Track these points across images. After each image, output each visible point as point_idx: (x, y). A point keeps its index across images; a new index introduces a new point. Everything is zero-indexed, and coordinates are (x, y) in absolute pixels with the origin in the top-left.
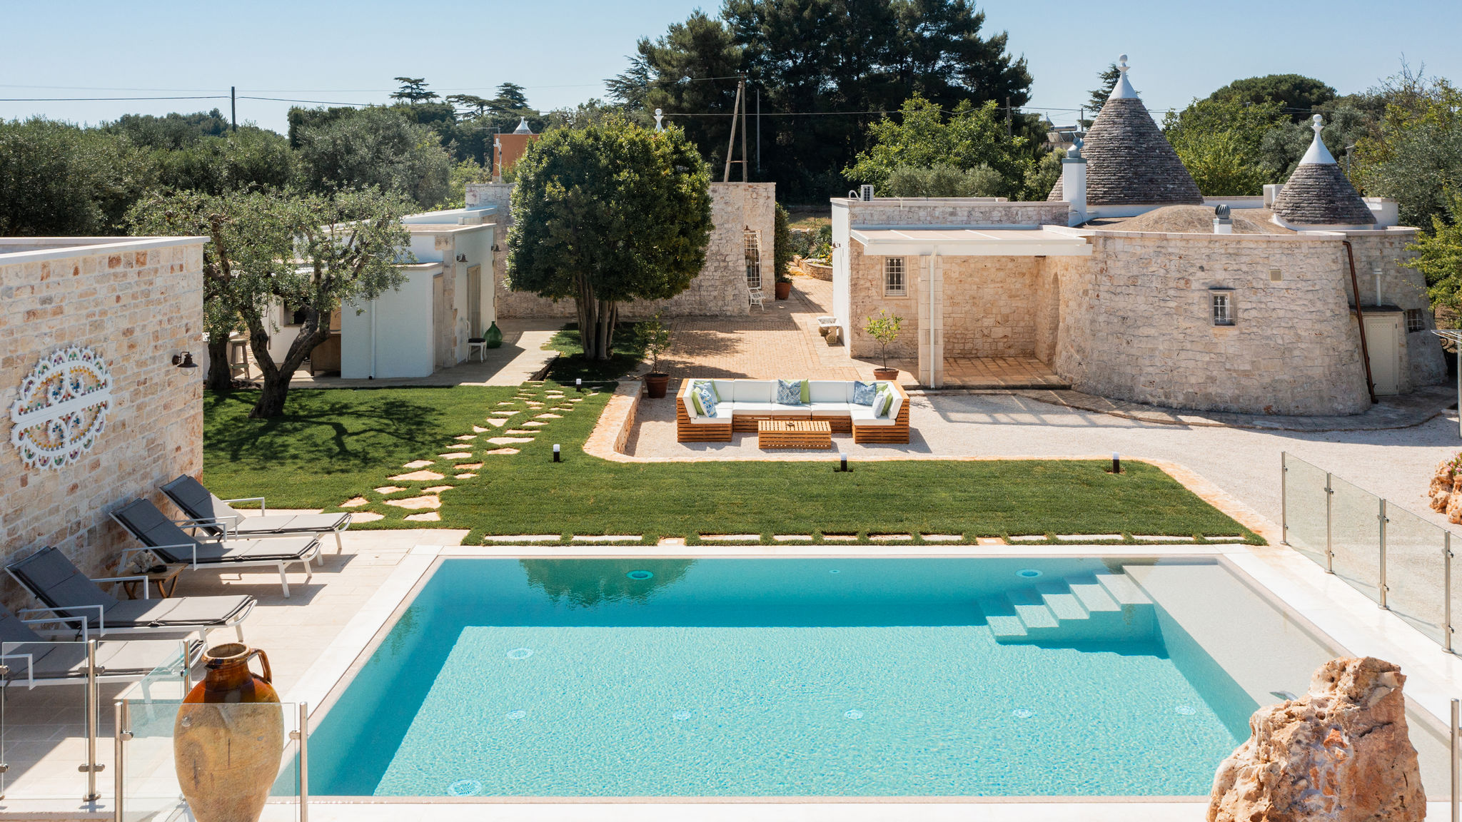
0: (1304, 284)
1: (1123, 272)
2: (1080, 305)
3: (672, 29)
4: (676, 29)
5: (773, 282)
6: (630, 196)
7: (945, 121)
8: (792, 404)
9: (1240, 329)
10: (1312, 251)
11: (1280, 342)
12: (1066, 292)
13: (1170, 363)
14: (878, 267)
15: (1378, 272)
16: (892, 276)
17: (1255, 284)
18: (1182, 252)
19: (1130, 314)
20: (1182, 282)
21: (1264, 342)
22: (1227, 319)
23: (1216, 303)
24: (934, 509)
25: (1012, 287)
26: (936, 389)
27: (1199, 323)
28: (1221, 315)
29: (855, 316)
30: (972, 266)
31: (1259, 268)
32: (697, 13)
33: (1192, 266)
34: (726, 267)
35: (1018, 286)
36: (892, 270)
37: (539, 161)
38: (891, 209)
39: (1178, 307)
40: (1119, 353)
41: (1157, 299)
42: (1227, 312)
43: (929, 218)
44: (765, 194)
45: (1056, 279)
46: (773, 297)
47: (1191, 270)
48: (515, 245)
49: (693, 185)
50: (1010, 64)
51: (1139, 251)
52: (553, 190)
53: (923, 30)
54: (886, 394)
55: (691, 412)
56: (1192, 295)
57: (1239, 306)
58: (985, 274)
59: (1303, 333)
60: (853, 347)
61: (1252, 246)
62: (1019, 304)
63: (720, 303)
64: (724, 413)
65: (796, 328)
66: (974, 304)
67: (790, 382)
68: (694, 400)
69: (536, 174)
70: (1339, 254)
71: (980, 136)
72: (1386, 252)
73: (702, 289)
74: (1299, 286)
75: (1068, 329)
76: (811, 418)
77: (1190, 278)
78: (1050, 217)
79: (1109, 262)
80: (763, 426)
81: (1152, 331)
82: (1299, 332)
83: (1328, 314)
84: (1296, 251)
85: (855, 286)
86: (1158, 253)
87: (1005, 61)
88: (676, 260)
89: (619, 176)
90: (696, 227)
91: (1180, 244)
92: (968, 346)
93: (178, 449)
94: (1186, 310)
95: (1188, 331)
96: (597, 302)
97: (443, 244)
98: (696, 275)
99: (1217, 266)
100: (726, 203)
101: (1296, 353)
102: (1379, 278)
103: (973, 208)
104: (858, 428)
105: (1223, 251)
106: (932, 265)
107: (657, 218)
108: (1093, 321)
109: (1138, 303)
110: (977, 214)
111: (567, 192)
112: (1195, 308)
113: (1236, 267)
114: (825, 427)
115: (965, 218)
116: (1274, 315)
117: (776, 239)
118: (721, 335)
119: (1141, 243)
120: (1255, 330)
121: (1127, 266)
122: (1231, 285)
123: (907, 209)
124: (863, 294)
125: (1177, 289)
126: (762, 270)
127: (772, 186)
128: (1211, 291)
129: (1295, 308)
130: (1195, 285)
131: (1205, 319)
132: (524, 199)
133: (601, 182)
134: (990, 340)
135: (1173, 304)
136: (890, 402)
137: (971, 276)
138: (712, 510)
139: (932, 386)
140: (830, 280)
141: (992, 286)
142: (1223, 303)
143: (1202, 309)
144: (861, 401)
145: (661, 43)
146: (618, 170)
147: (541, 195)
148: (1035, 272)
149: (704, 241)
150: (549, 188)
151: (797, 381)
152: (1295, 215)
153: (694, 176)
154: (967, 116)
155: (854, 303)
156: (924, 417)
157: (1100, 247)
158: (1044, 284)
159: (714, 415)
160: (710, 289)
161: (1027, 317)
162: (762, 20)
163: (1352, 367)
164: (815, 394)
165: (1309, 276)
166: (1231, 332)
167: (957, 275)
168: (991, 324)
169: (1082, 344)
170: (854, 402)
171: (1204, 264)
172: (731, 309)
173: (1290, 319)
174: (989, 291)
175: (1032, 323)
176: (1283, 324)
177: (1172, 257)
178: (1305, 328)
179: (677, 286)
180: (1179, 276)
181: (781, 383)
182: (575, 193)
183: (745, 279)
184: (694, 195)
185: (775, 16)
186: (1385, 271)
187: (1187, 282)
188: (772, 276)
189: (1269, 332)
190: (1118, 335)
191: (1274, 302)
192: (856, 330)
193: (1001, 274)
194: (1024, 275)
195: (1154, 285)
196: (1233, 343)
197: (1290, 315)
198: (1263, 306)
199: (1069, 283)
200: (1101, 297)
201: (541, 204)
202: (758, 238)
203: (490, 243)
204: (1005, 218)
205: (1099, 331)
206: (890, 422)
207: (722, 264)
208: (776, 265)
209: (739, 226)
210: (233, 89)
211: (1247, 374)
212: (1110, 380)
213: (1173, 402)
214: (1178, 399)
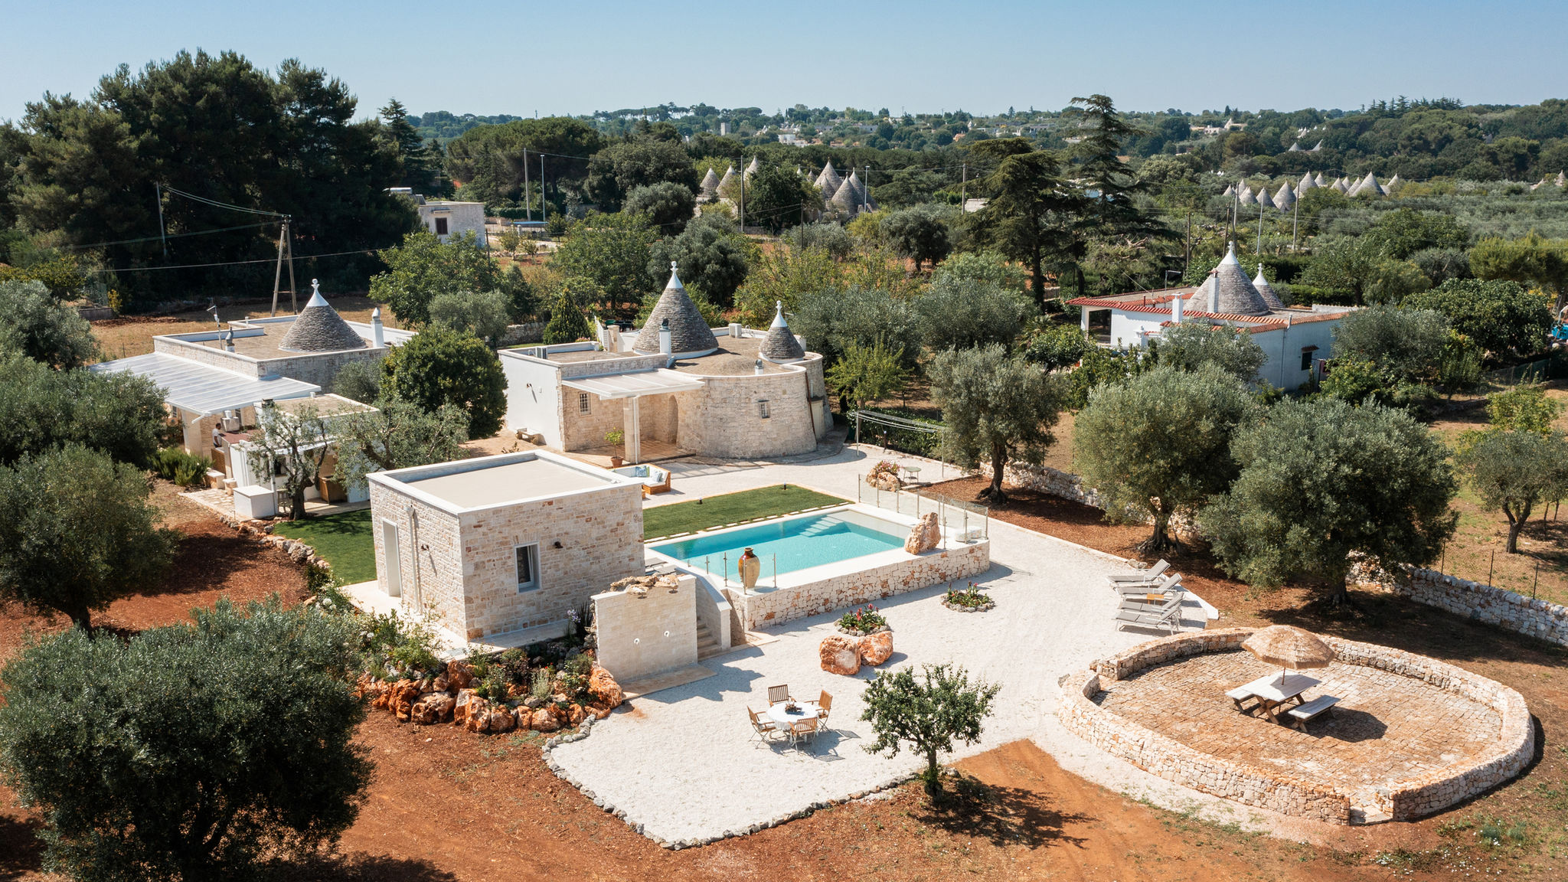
0: (795, 395)
1: (720, 397)
2: (693, 413)
9: (772, 419)
10: (797, 379)
11: (787, 423)
12: (682, 407)
13: (744, 439)
14: (576, 399)
15: (815, 383)
16: (583, 404)
17: (776, 398)
18: (746, 385)
19: (724, 416)
20: (747, 399)
21: (780, 424)
22: (766, 415)
23: (762, 409)
25: (642, 403)
27: (755, 418)
28: (764, 413)
29: (566, 428)
31: (778, 390)
33: (752, 392)
35: (644, 402)
36: (584, 400)
38: (581, 367)
39: (746, 412)
40: (720, 436)
41: (736, 409)
42: (766, 412)
45: (674, 399)
47: (751, 394)
51: (726, 385)
56: (751, 405)
57: (771, 409)
59: (795, 418)
60: (565, 446)
61: (775, 380)
62: (645, 412)
72: (812, 371)
74: (793, 397)
77: (751, 397)
78: (658, 363)
81: (735, 424)
82: (793, 417)
83: (802, 404)
84: (791, 380)
85: (565, 412)
86: (736, 388)
91: (746, 382)
94: (749, 413)
95: (750, 422)
99: (761, 391)
101: (793, 427)
102: (811, 384)
104: (651, 488)
105: (763, 384)
108: (705, 422)
109: (728, 411)
112: (752, 411)
113: (769, 390)
116: (783, 411)
119: (728, 382)
120: (777, 419)
121: (721, 393)
122: (768, 400)
123: (590, 366)
124: (569, 416)
125: (745, 403)
128: (759, 403)
129: (791, 406)
130: (752, 401)
131: (757, 415)
135: (744, 410)
136: (661, 474)
139: (637, 463)
142: (764, 408)
143: (756, 411)
152: (773, 354)
155: (565, 421)
157: (706, 384)
161: (649, 419)
163: (810, 429)
165: (796, 391)
166: (768, 421)
169: (698, 432)
171: (756, 390)
173: (790, 412)
175: (653, 422)
176: (788, 415)
177: (742, 388)
178: (796, 415)
180: (746, 397)
187: (749, 400)
189: (783, 419)
190: (719, 427)
191: (783, 405)
192: (566, 436)
195: (735, 402)
196: (769, 426)
197: (791, 410)
198: (779, 407)
200: (707, 409)
204: (637, 366)
205: (709, 426)
206: (663, 483)
211: (775, 440)
212: (717, 450)
213: (747, 456)
214: (749, 455)
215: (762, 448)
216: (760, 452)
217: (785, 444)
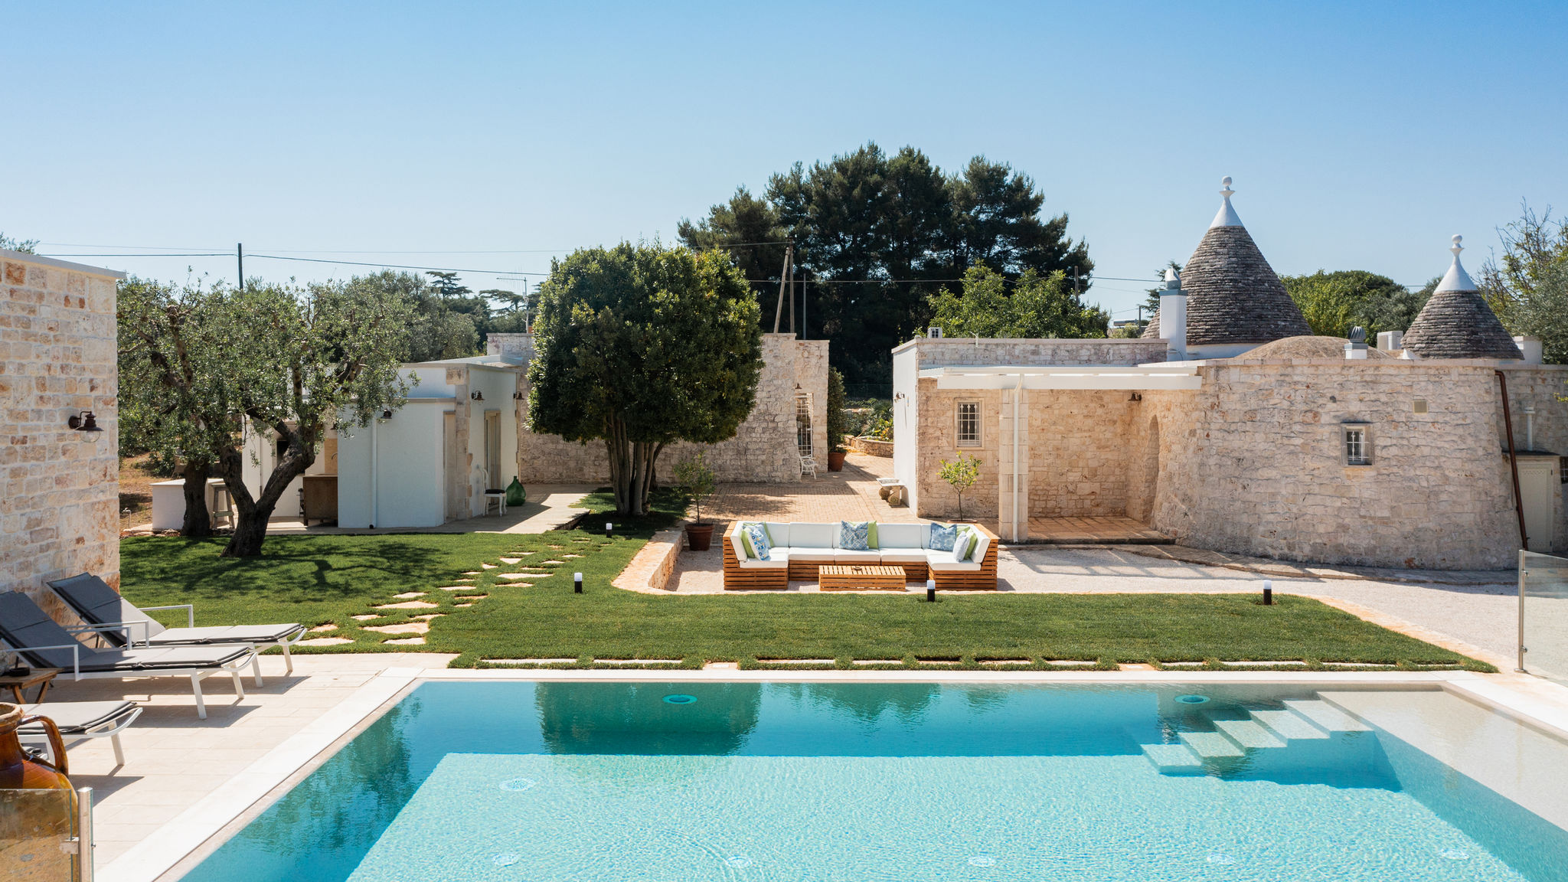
0: (1453, 416)
1: (1238, 406)
2: (1185, 448)
3: (714, 210)
4: (718, 212)
5: (826, 451)
6: (669, 320)
7: (1008, 293)
8: (858, 549)
9: (1378, 470)
10: (1462, 378)
11: (1425, 484)
12: (1166, 435)
13: (1295, 510)
14: (950, 413)
15: (1531, 410)
16: (965, 424)
17: (1395, 417)
18: (1309, 381)
19: (1247, 455)
20: (1310, 415)
21: (1406, 484)
22: (1362, 457)
23: (1349, 438)
24: (1055, 635)
25: (1101, 436)
26: (1019, 544)
27: (1329, 463)
28: (1355, 452)
29: (923, 470)
30: (1056, 412)
31: (1401, 398)
32: (741, 191)
33: (1322, 396)
34: (775, 429)
35: (1108, 435)
36: (965, 417)
37: (565, 282)
38: (966, 347)
39: (1304, 445)
40: (1233, 500)
41: (1279, 436)
42: (1362, 450)
43: (1007, 358)
44: (817, 353)
45: (1155, 423)
46: (826, 468)
47: (1321, 401)
48: (538, 379)
49: (741, 313)
50: (1070, 250)
51: (1258, 380)
52: (580, 312)
53: (979, 212)
54: (969, 534)
55: (740, 554)
56: (1321, 430)
57: (1377, 442)
58: (1071, 421)
59: (1452, 475)
60: (920, 504)
61: (1392, 371)
62: (1109, 456)
63: (768, 468)
64: (779, 558)
65: (853, 492)
66: (1058, 456)
67: (855, 524)
68: (744, 541)
69: (561, 297)
70: (1492, 384)
71: (1047, 307)
72: (1538, 389)
73: (748, 453)
74: (1447, 419)
75: (1170, 477)
76: (881, 564)
77: (1320, 410)
78: (1145, 356)
79: (1221, 396)
80: (823, 570)
81: (1273, 473)
82: (1447, 473)
83: (1481, 452)
84: (1445, 378)
85: (923, 435)
86: (1281, 383)
87: (1065, 246)
88: (720, 397)
89: (656, 297)
90: (744, 362)
91: (1307, 371)
92: (1051, 504)
93: (80, 540)
94: (1314, 449)
95: (1316, 472)
96: (631, 444)
97: (456, 378)
98: (744, 419)
99: (1351, 396)
100: (776, 357)
101: (1444, 497)
102: (1530, 417)
103: (1058, 346)
104: (937, 574)
105: (1358, 379)
106: (1016, 399)
107: (699, 346)
108: (1202, 465)
109: (1258, 442)
110: (1063, 353)
111: (596, 315)
112: (1324, 446)
113: (1373, 397)
114: (900, 572)
115: (1049, 358)
116: (1418, 453)
117: (830, 404)
118: (769, 498)
119: (1261, 372)
120: (1395, 470)
121: (1243, 398)
122: (1367, 418)
123: (983, 347)
124: (932, 444)
125: (1304, 423)
126: (814, 437)
127: (825, 344)
128: (1344, 425)
129: (1439, 444)
130: (1325, 419)
131: (1336, 458)
132: (548, 325)
133: (637, 306)
134: (1075, 497)
135: (1298, 441)
136: (974, 544)
137: (1055, 423)
138: (772, 635)
139: (1015, 540)
140: (891, 456)
141: (1078, 435)
142: (1357, 439)
143: (1334, 446)
144: (939, 546)
145: (702, 226)
146: (654, 291)
147: (565, 319)
148: (1128, 419)
149: (752, 380)
150: (575, 311)
151: (864, 523)
152: (1430, 348)
153: (742, 303)
154: (1032, 287)
155: (922, 454)
156: (1011, 569)
157: (1211, 378)
158: (1138, 432)
159: (767, 558)
160: (758, 452)
161: (1117, 472)
162: (809, 200)
163: (1507, 515)
164: (884, 538)
165: (1459, 407)
166: (1367, 472)
167: (1038, 423)
168: (1077, 479)
169: (1189, 492)
170: (930, 548)
171: (1336, 394)
172: (781, 475)
173: (1437, 457)
174: (1075, 441)
175: (1123, 477)
176: (1428, 464)
177: (1297, 387)
178: (1453, 468)
179: (721, 431)
180: (1305, 408)
181: (845, 525)
182: (606, 316)
183: (796, 442)
184: (742, 323)
185: (822, 195)
186: (1538, 411)
187: (1316, 415)
188: (824, 444)
189: (1412, 473)
190: (1232, 479)
191: (1417, 437)
192: (924, 485)
193: (1089, 422)
194: (1115, 422)
195: (1275, 419)
196: (1369, 486)
197: (1436, 453)
198: (1405, 442)
199: (1173, 424)
200: (1212, 436)
201: (566, 330)
202: (809, 401)
203: (512, 390)
204: (1095, 357)
205: (1210, 476)
206: (974, 566)
207: (771, 425)
208: (829, 432)
209: (790, 383)
210: (240, 246)
211: (1385, 522)
212: (1222, 532)
213: (1298, 554)
214: (1304, 551)
215: (1344, 540)
216: (1338, 548)
217: (1416, 535)
